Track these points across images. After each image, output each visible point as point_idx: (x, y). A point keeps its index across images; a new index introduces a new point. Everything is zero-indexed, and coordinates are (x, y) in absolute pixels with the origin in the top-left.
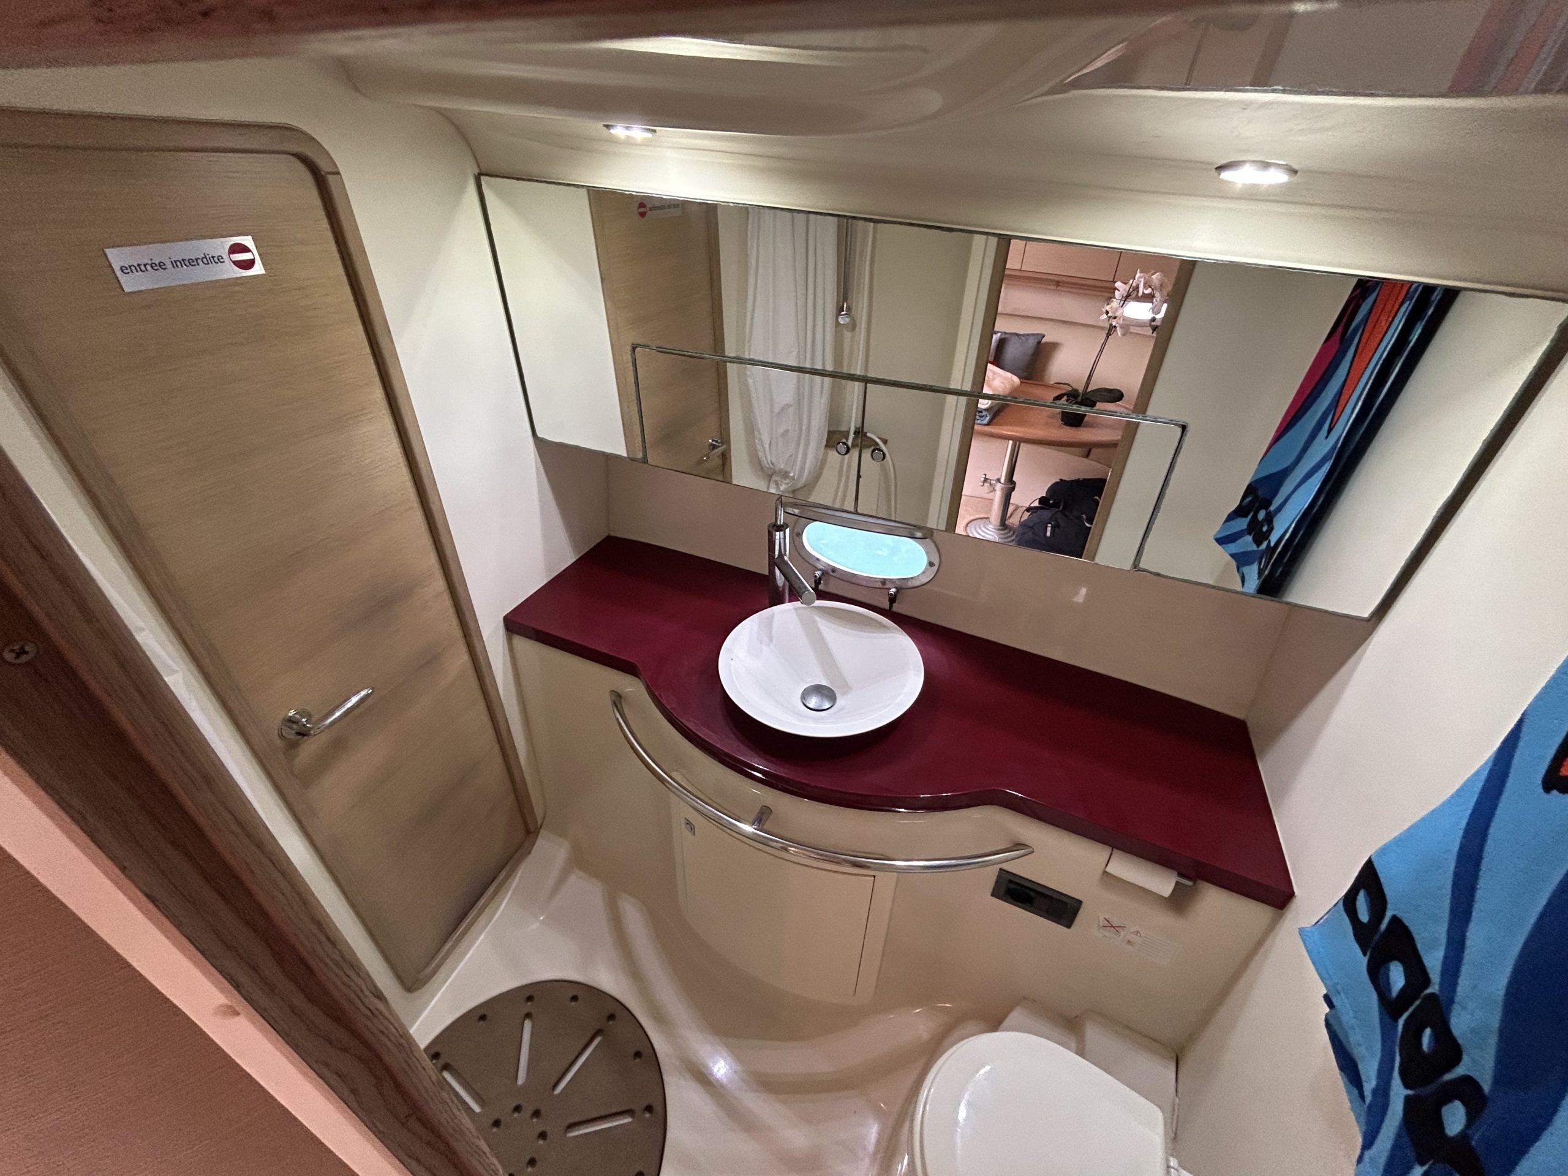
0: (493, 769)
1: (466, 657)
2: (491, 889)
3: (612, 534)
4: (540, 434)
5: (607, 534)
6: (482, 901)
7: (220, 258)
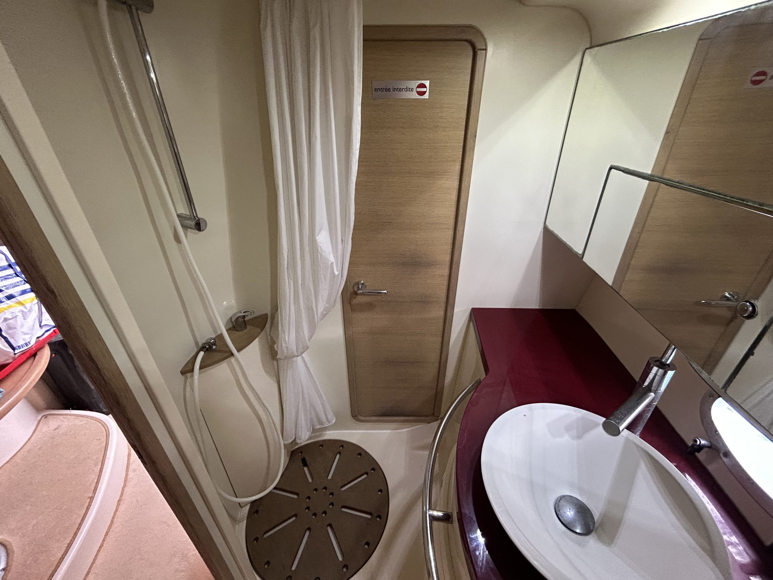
0: (431, 372)
1: (442, 313)
2: (402, 418)
3: (576, 310)
4: (547, 224)
5: (574, 308)
6: (396, 418)
7: (412, 90)
